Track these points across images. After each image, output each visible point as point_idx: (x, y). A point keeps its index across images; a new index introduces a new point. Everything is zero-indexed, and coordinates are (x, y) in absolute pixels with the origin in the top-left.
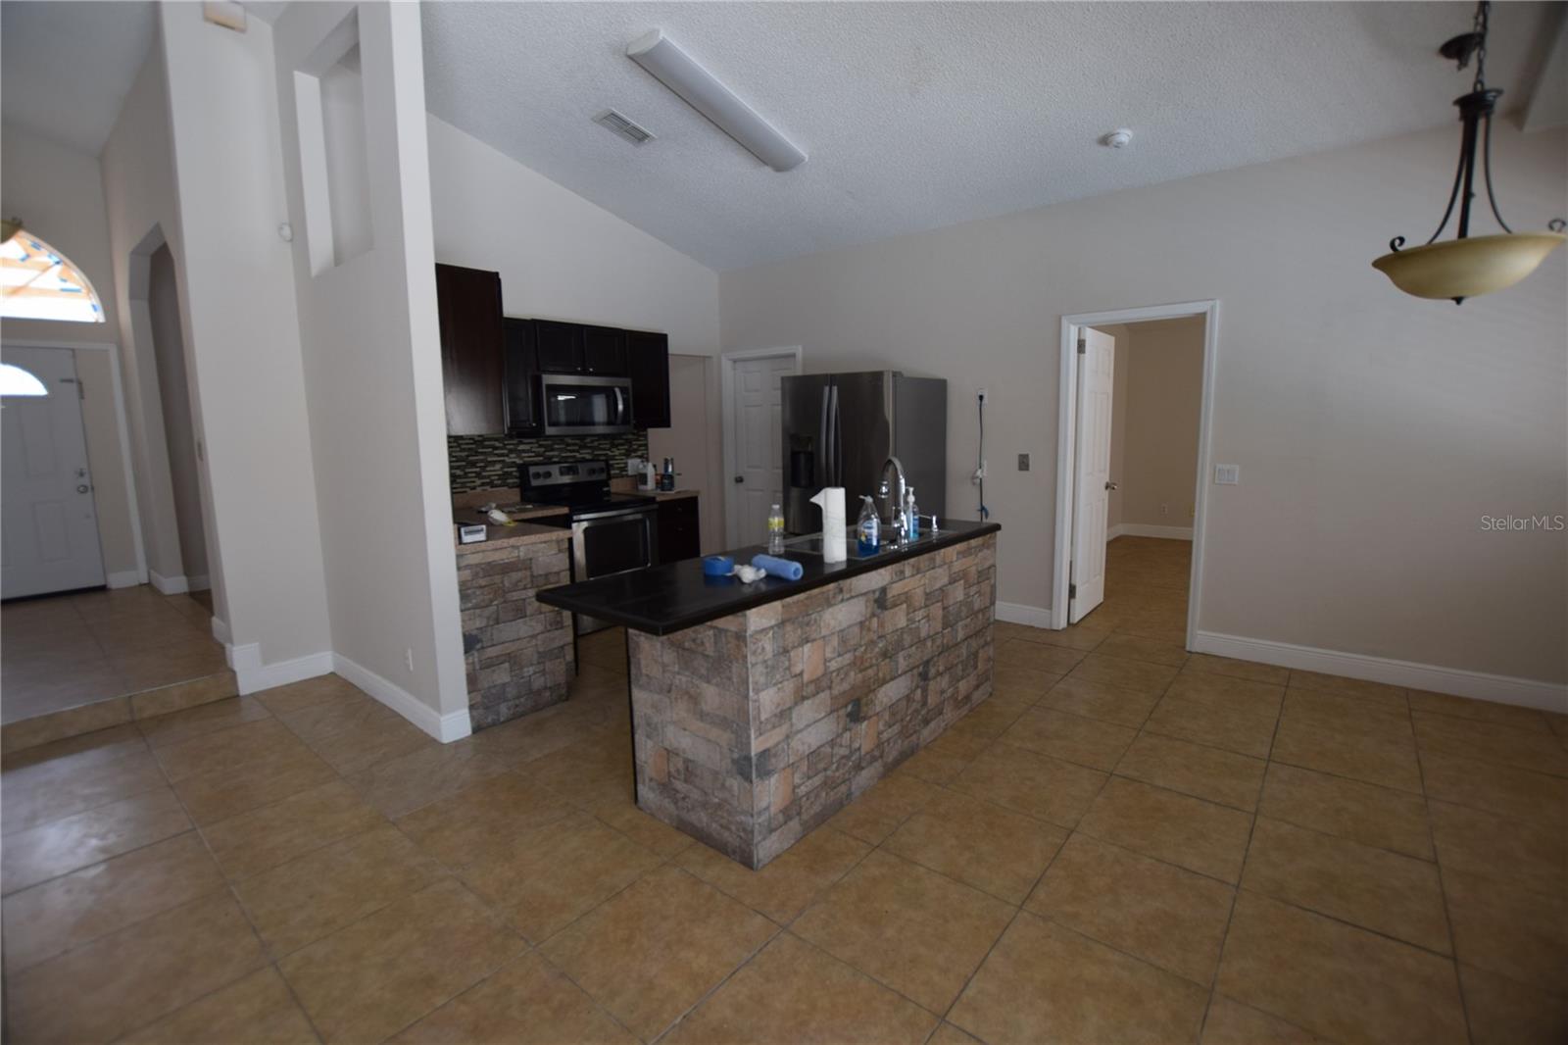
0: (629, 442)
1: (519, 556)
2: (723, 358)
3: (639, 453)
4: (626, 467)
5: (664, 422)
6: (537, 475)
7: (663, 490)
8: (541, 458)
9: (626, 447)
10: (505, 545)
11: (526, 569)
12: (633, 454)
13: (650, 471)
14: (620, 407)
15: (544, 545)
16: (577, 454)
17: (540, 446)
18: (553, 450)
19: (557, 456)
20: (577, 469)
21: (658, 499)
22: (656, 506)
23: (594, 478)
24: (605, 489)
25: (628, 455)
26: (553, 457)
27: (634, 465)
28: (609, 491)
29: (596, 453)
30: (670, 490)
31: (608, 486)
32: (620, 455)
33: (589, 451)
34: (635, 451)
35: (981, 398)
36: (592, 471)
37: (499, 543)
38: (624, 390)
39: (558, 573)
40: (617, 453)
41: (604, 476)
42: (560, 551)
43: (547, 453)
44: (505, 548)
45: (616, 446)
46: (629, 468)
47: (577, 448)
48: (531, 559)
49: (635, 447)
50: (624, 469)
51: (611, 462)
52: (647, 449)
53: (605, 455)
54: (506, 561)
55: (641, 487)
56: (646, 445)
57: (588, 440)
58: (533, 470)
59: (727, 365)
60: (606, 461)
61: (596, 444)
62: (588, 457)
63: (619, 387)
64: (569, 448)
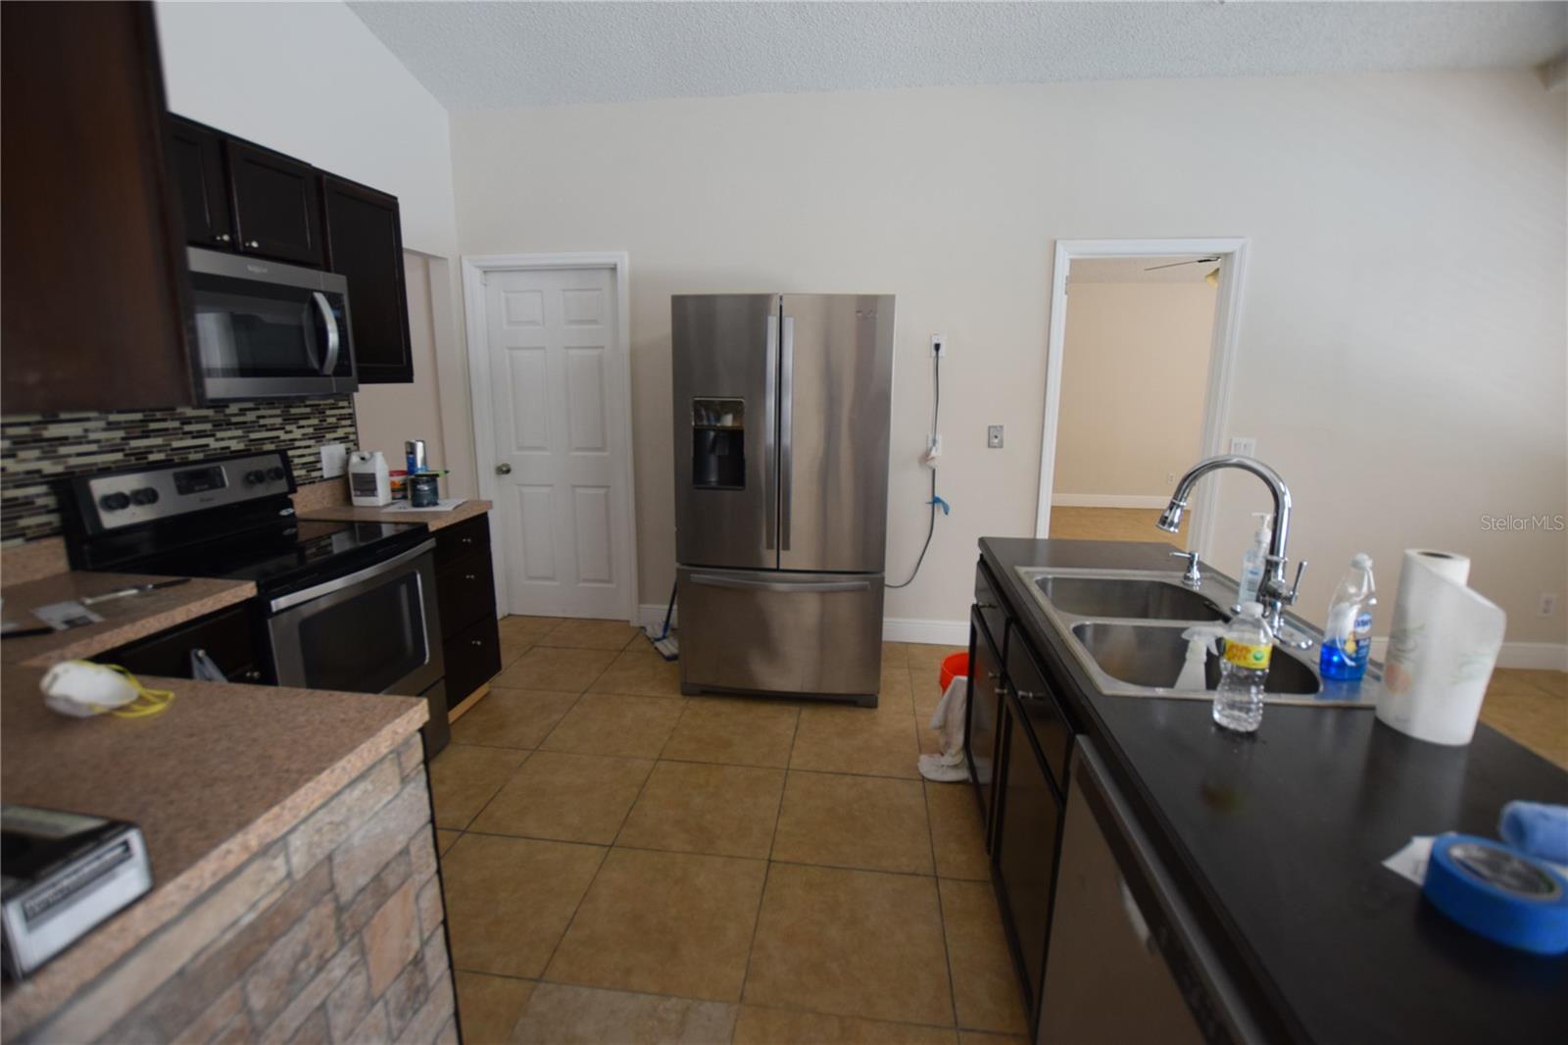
0: (319, 411)
1: (289, 875)
2: (466, 264)
3: (340, 433)
4: (319, 461)
5: (402, 372)
6: (118, 501)
7: (417, 504)
8: (119, 456)
9: (315, 421)
10: (233, 861)
11: (316, 902)
12: (329, 436)
13: (381, 468)
14: (333, 338)
15: (357, 792)
16: (210, 441)
17: (111, 426)
18: (146, 435)
19: (159, 449)
20: (220, 475)
21: (432, 528)
22: (430, 544)
23: (260, 491)
24: (284, 513)
25: (319, 436)
26: (149, 450)
27: (331, 455)
28: (293, 514)
29: (253, 436)
30: (435, 504)
31: (290, 504)
32: (305, 437)
33: (239, 433)
34: (334, 428)
35: (937, 347)
36: (259, 477)
37: (207, 869)
38: (334, 300)
39: (405, 852)
40: (297, 433)
41: (280, 487)
42: (404, 780)
43: (134, 443)
44: (238, 870)
45: (295, 419)
46: (325, 463)
47: (208, 426)
48: (330, 858)
49: (333, 420)
50: (314, 466)
51: (291, 453)
52: (353, 425)
53: (272, 440)
54: (250, 917)
55: (359, 501)
56: (351, 416)
57: (233, 409)
58: (101, 487)
59: (473, 277)
60: (282, 453)
61: (251, 416)
62: (235, 445)
63: (325, 293)
64: (187, 428)
